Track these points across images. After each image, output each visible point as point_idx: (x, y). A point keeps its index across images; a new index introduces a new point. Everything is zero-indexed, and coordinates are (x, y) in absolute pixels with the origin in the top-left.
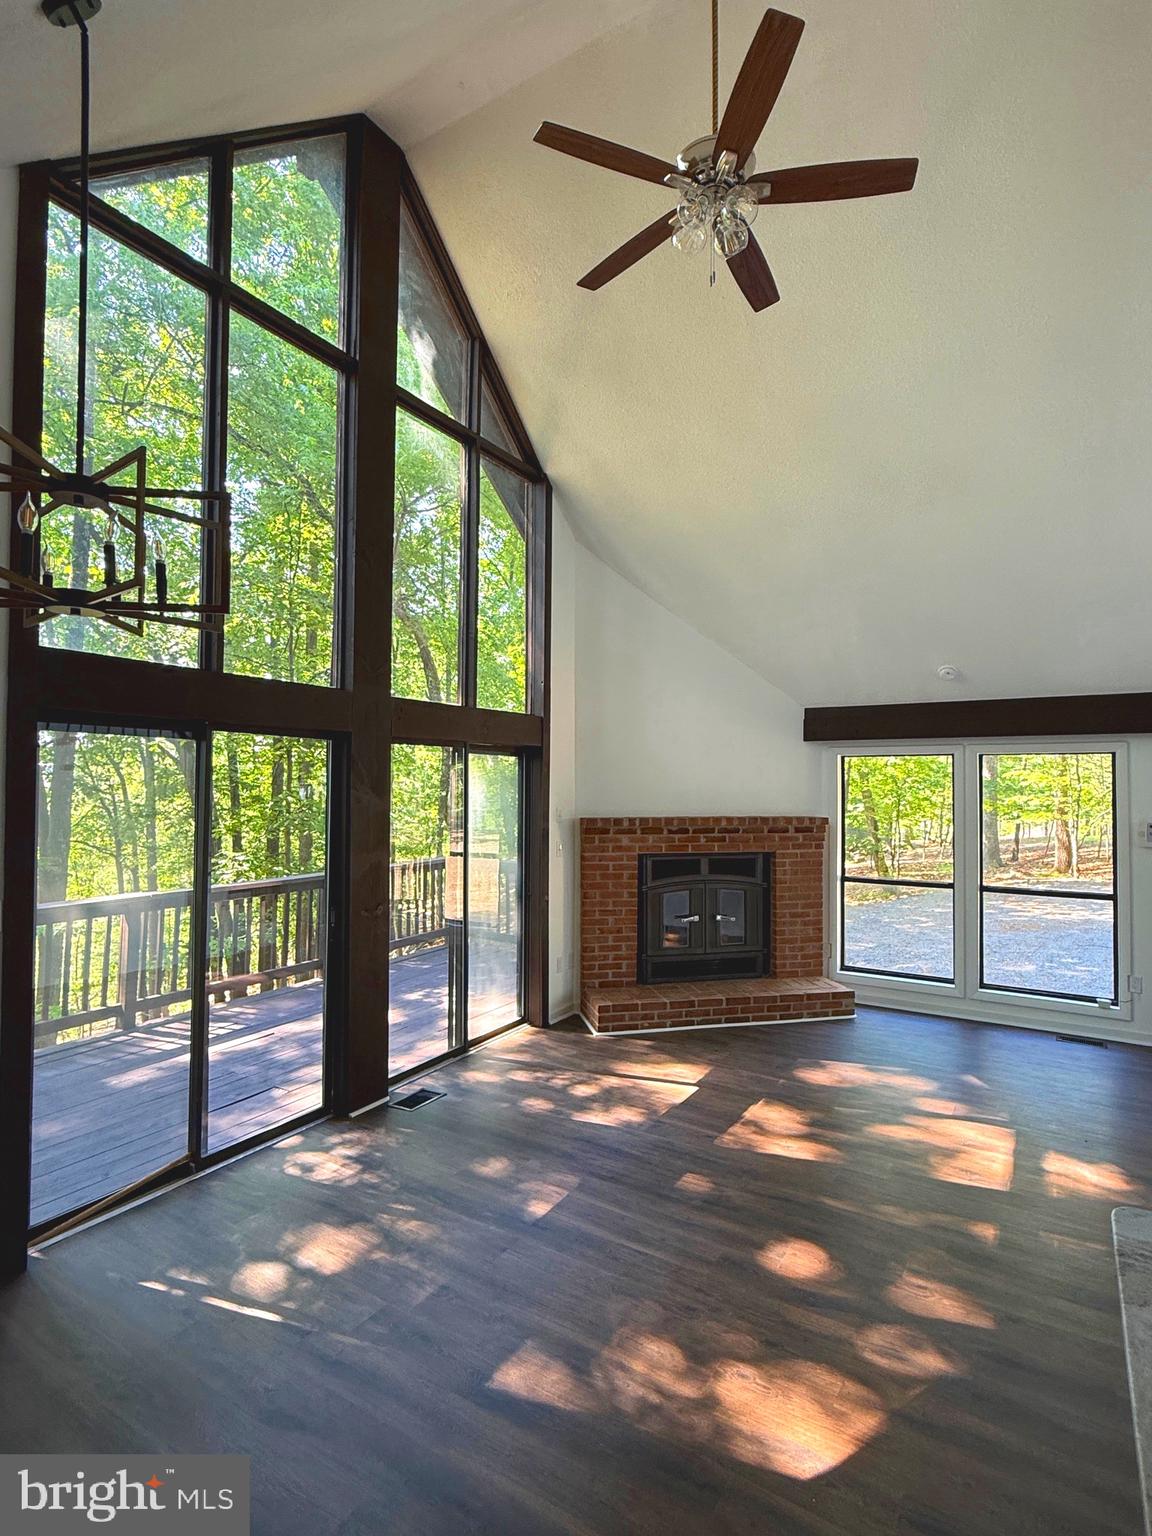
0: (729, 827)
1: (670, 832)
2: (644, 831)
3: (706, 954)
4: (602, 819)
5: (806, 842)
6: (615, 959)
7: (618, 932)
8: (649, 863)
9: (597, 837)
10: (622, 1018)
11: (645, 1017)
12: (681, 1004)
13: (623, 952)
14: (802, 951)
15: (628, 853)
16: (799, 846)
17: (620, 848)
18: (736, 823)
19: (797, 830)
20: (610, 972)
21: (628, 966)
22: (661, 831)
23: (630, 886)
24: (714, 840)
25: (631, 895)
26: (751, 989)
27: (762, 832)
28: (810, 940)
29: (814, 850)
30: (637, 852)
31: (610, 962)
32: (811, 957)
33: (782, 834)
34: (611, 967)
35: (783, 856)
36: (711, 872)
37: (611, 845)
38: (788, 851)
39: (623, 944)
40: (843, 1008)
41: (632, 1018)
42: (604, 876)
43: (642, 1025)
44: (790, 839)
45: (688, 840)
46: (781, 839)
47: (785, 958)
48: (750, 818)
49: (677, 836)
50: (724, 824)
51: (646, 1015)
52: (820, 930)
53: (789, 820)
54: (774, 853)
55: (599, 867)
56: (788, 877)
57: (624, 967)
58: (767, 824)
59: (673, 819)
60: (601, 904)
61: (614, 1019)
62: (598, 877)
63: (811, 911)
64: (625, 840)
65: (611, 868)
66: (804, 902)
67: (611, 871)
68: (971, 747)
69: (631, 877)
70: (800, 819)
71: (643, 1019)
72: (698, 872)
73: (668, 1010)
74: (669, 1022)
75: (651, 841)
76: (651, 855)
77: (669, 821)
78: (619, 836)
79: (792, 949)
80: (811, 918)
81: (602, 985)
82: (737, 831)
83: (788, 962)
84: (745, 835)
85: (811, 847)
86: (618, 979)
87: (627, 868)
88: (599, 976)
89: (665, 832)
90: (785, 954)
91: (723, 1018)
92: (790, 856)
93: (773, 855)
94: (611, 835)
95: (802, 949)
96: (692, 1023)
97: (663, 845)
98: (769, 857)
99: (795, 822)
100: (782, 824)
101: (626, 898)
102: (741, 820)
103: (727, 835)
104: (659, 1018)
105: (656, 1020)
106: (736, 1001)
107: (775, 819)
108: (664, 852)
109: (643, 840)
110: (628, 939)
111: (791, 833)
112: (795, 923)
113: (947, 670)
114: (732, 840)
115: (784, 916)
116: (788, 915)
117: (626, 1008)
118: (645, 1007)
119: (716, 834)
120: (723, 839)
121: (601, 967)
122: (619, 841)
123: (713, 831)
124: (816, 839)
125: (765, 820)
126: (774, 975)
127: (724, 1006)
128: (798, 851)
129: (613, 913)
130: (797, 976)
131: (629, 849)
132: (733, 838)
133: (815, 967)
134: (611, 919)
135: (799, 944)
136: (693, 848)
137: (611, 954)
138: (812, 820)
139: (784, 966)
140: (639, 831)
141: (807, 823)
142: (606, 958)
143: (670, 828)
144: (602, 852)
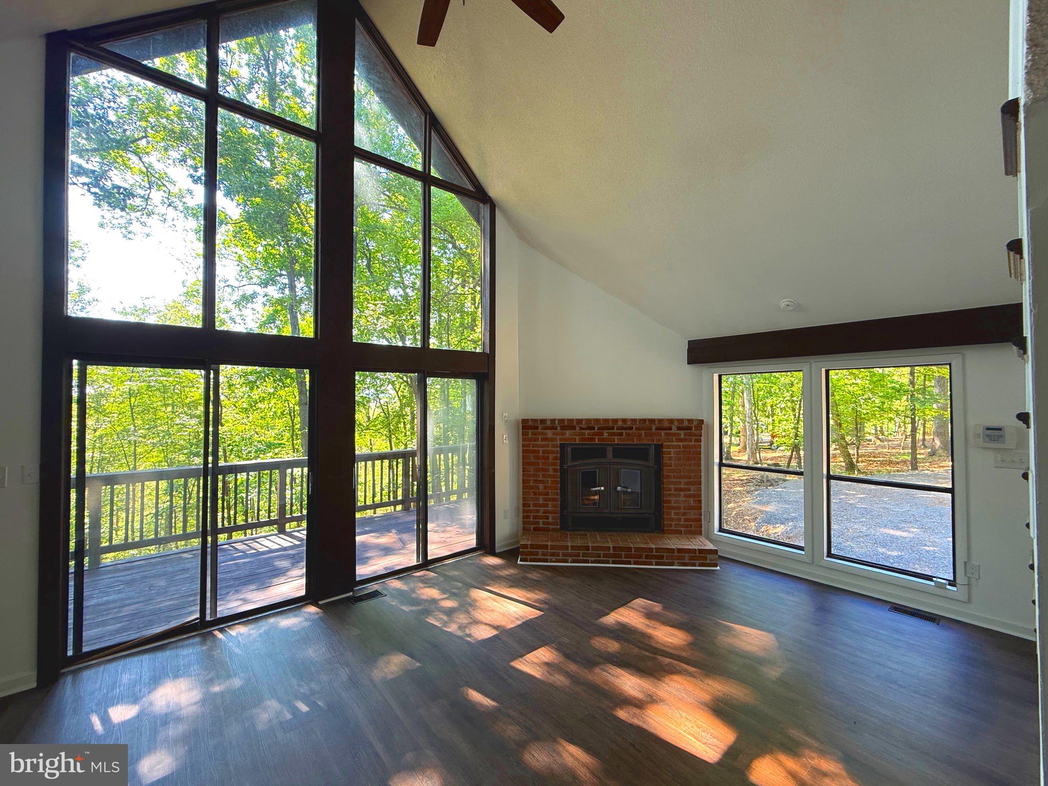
0: (624, 426)
1: (581, 429)
2: (563, 428)
3: (610, 513)
4: (532, 420)
5: (687, 437)
6: (543, 513)
7: (546, 495)
8: (569, 449)
9: (530, 431)
10: (537, 554)
11: (553, 554)
12: (579, 548)
13: (550, 508)
14: (685, 515)
15: (553, 443)
16: (681, 440)
17: (546, 439)
18: (629, 423)
19: (679, 428)
20: (541, 521)
21: (554, 518)
22: (574, 428)
23: (554, 464)
24: (615, 434)
25: (555, 470)
26: (637, 541)
27: (651, 430)
28: (691, 508)
29: (693, 443)
30: (558, 443)
31: (541, 514)
32: (693, 520)
33: (668, 431)
34: (541, 517)
35: (669, 447)
36: (614, 457)
37: (540, 437)
38: (672, 443)
39: (550, 503)
40: (708, 561)
41: (543, 554)
42: (537, 458)
43: (551, 559)
44: (674, 434)
45: (595, 434)
46: (666, 434)
47: (672, 520)
48: (640, 420)
49: (587, 432)
50: (620, 423)
51: (554, 552)
52: (700, 501)
53: (671, 421)
54: (662, 445)
55: (534, 451)
56: (673, 462)
57: (550, 518)
58: (654, 424)
59: (582, 420)
60: (534, 476)
61: (531, 554)
62: (532, 458)
63: (692, 487)
64: (550, 434)
65: (541, 452)
66: (687, 480)
67: (541, 454)
68: (819, 365)
69: (555, 458)
70: (681, 421)
71: (551, 555)
72: (605, 456)
73: (570, 551)
74: (570, 559)
75: (568, 435)
76: (571, 445)
77: (579, 421)
78: (545, 431)
79: (676, 514)
80: (692, 492)
81: (535, 529)
82: (631, 428)
83: (673, 523)
84: (638, 431)
85: (691, 441)
86: (546, 526)
87: (553, 452)
88: (534, 523)
89: (578, 428)
90: (672, 516)
91: (611, 560)
92: (674, 447)
93: (661, 446)
94: (540, 430)
95: (684, 514)
96: (587, 562)
97: (577, 438)
98: (659, 448)
99: (676, 423)
100: (666, 424)
101: (551, 472)
102: (634, 421)
103: (624, 431)
104: (562, 556)
105: (561, 557)
106: (621, 549)
107: (660, 421)
108: (577, 442)
109: (563, 434)
110: (554, 500)
111: (674, 430)
112: (679, 495)
113: (788, 303)
114: (628, 435)
115: (670, 490)
116: (672, 489)
117: (540, 547)
118: (553, 547)
119: (615, 431)
120: (621, 434)
121: (535, 517)
122: (545, 434)
123: (613, 428)
124: (695, 435)
125: (652, 421)
126: (663, 532)
127: (612, 551)
128: (681, 444)
129: (542, 482)
130: (681, 534)
131: (552, 440)
132: (628, 433)
133: (696, 527)
134: (541, 486)
135: (682, 511)
136: (599, 440)
137: (541, 509)
138: (690, 421)
139: (671, 525)
140: (559, 428)
141: (686, 424)
142: (538, 511)
143: (580, 426)
144: (535, 441)
